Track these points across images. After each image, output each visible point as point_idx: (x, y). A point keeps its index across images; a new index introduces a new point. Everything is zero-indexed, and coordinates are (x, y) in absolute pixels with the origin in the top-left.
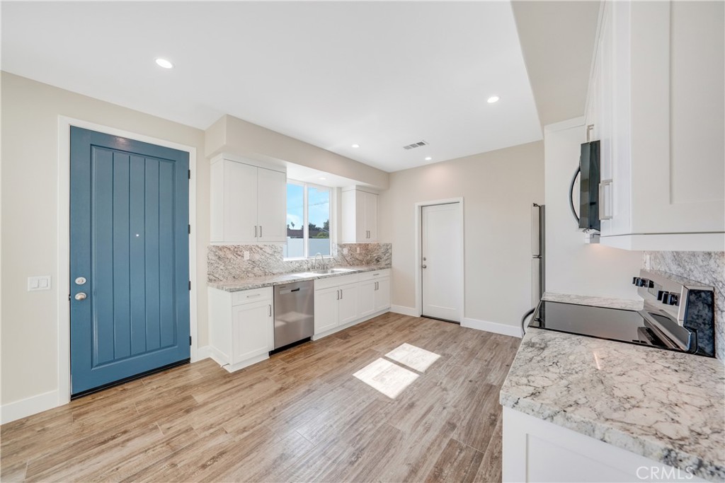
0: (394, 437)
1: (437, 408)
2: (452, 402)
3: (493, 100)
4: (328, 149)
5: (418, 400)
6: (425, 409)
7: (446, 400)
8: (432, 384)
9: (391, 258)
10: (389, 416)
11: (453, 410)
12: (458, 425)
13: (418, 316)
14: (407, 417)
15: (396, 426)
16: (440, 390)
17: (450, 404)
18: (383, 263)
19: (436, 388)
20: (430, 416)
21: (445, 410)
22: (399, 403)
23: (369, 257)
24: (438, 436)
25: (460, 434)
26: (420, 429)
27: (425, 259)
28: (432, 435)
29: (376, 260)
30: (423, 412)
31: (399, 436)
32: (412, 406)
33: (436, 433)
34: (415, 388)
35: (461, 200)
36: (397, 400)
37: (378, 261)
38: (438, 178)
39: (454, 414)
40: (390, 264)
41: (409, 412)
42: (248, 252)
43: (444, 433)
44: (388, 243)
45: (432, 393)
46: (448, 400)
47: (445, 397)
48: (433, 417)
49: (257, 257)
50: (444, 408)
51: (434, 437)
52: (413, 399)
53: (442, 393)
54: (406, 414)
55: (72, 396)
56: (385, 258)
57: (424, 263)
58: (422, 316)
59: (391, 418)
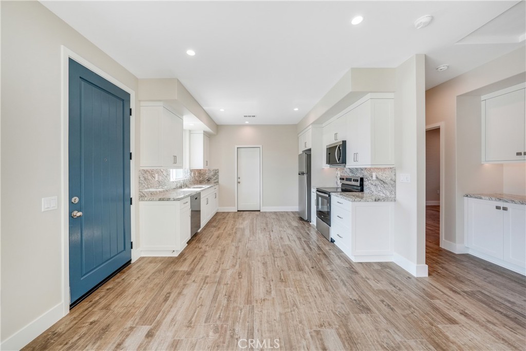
3: (296, 109)
4: (204, 108)
9: (218, 178)
13: (237, 211)
18: (212, 181)
23: (201, 179)
27: (239, 178)
29: (207, 180)
35: (261, 146)
37: (209, 181)
38: (248, 133)
40: (218, 182)
44: (217, 168)
49: (160, 178)
55: (71, 306)
56: (214, 178)
57: (239, 180)
58: (238, 211)
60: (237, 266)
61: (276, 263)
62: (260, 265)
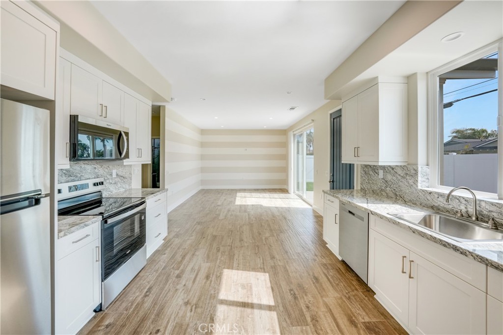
0: (208, 259)
1: (190, 284)
2: (179, 294)
5: (205, 283)
6: (198, 279)
7: (184, 293)
8: (200, 305)
10: (217, 266)
11: (178, 287)
12: (174, 279)
14: (206, 271)
15: (209, 264)
16: (190, 301)
17: (181, 290)
19: (194, 302)
20: (193, 276)
21: (184, 284)
22: (217, 275)
24: (186, 268)
25: (173, 274)
26: (196, 268)
28: (189, 268)
30: (199, 276)
31: (206, 260)
32: (208, 277)
33: (187, 269)
34: (212, 292)
36: (219, 276)
39: (178, 284)
41: (207, 273)
42: (382, 171)
43: (183, 272)
45: (197, 294)
46: (182, 294)
47: (186, 295)
48: (191, 276)
49: (389, 177)
50: (185, 285)
51: (188, 267)
52: (209, 282)
53: (189, 297)
54: (208, 271)
59: (215, 266)
60: (264, 238)
61: (231, 241)
62: (245, 240)
